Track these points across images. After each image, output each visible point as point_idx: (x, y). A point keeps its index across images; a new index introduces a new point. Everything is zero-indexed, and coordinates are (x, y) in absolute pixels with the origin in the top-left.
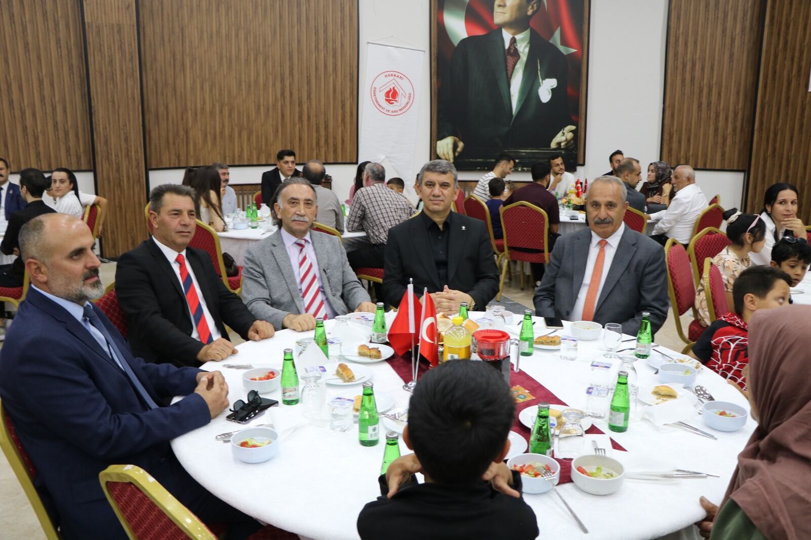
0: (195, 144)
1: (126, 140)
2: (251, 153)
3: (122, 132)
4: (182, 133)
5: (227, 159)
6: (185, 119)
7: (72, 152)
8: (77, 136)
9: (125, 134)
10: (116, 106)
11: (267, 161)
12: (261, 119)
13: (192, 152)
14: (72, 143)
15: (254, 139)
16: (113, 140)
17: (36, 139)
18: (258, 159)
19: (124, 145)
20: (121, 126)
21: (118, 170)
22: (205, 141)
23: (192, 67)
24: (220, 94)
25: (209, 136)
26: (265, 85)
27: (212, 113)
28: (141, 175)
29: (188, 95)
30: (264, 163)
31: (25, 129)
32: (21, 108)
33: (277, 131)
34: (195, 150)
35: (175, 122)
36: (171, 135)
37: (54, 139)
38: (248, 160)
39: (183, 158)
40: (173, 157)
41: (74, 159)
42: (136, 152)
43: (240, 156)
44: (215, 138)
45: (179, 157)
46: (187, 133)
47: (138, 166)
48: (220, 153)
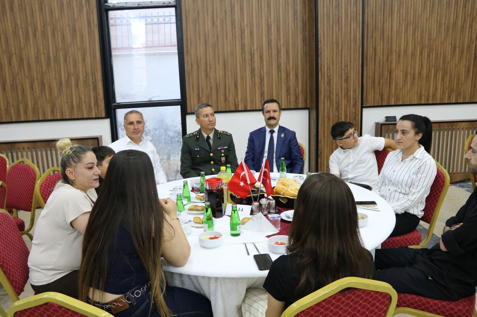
0: (396, 84)
1: (347, 80)
2: (444, 92)
3: (343, 72)
4: (386, 73)
5: (423, 98)
6: (389, 60)
7: (292, 91)
8: (297, 76)
9: (346, 74)
10: (340, 48)
11: (456, 99)
12: (455, 60)
13: (393, 91)
14: (292, 83)
15: (447, 79)
16: (335, 80)
17: (262, 80)
18: (449, 98)
19: (344, 85)
20: (343, 67)
21: (337, 109)
22: (405, 81)
23: (399, 11)
24: (422, 37)
25: (409, 76)
26: (462, 27)
27: (413, 55)
28: (357, 113)
29: (394, 38)
30: (454, 102)
31: (253, 71)
32: (251, 52)
33: (469, 71)
34: (396, 89)
35: (381, 63)
36: (377, 75)
37: (277, 79)
38: (441, 99)
39: (385, 97)
40: (378, 96)
41: (293, 98)
42: (355, 91)
43: (434, 95)
44: (414, 79)
45: (382, 96)
46: (390, 73)
47: (355, 105)
48: (417, 92)
